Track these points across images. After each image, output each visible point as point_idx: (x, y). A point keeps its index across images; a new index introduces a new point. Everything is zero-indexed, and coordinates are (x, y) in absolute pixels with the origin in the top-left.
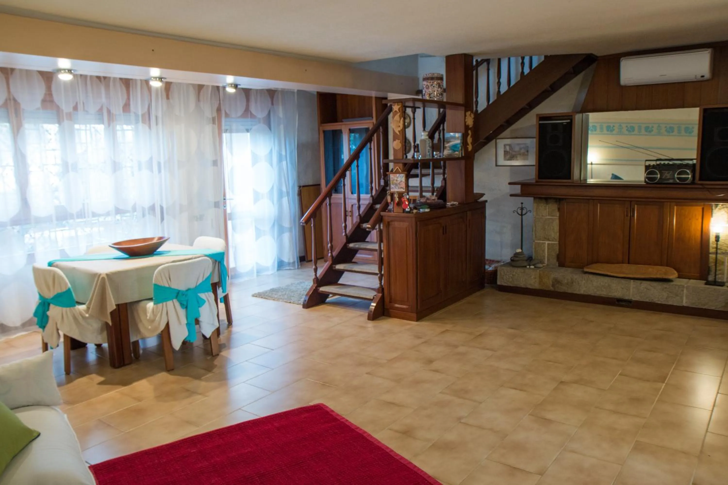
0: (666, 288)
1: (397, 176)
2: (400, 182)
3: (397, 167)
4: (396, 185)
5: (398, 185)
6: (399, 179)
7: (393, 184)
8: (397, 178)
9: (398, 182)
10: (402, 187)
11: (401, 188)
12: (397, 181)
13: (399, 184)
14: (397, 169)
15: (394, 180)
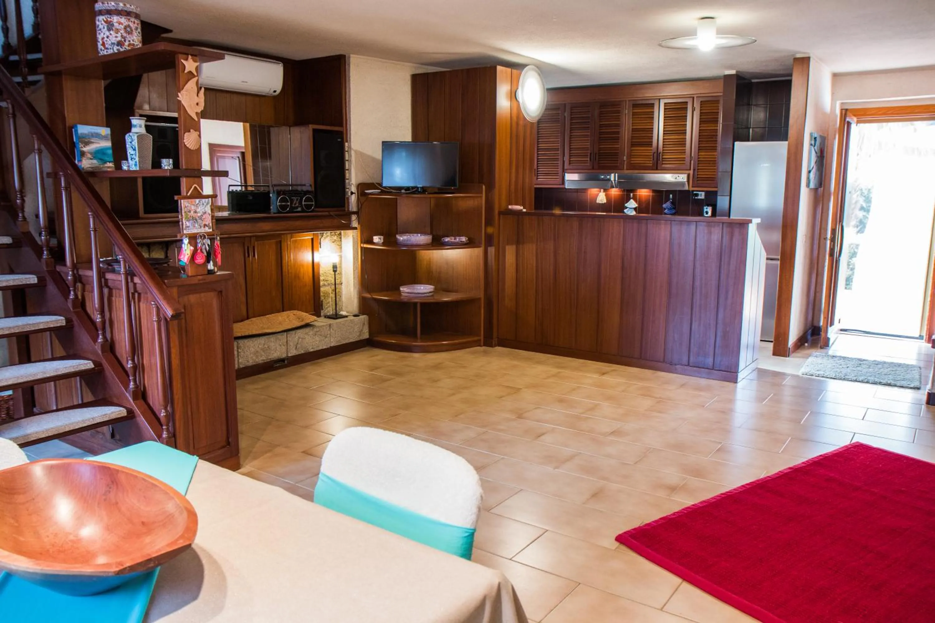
0: (317, 332)
1: (195, 202)
2: (202, 215)
3: (195, 185)
4: (195, 220)
5: (199, 221)
6: (200, 210)
7: (188, 220)
8: (197, 206)
9: (199, 215)
10: (207, 223)
11: (205, 225)
12: (195, 212)
13: (201, 218)
14: (195, 187)
15: (190, 212)
